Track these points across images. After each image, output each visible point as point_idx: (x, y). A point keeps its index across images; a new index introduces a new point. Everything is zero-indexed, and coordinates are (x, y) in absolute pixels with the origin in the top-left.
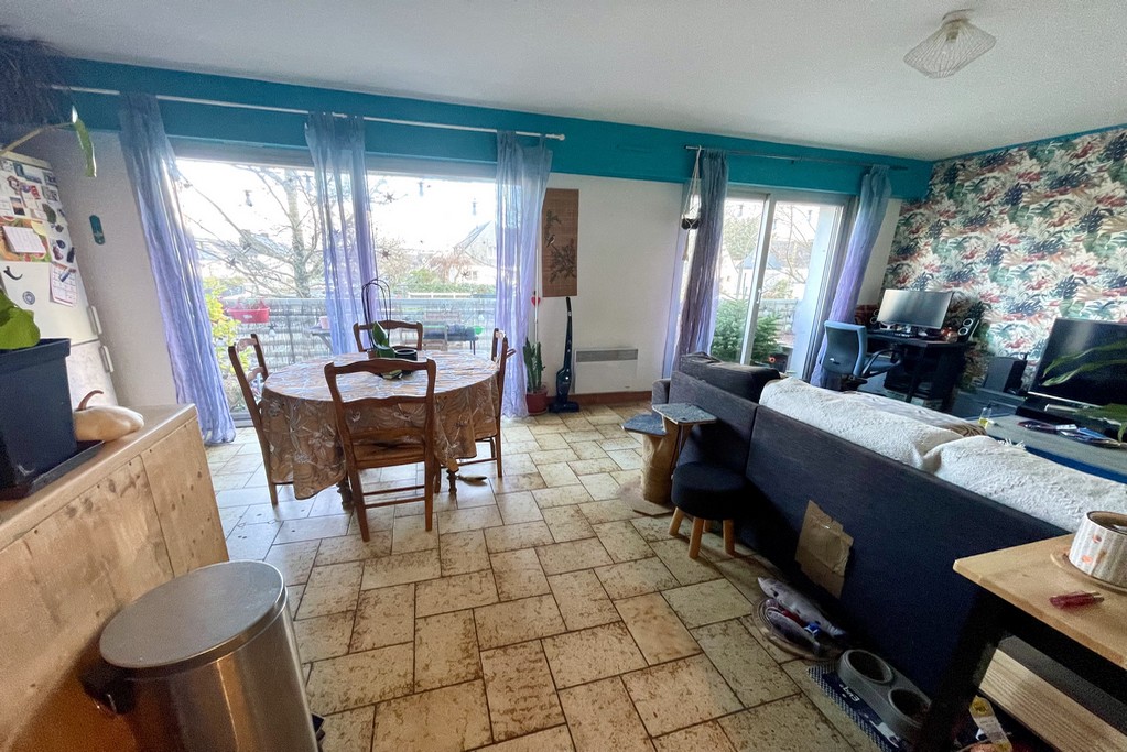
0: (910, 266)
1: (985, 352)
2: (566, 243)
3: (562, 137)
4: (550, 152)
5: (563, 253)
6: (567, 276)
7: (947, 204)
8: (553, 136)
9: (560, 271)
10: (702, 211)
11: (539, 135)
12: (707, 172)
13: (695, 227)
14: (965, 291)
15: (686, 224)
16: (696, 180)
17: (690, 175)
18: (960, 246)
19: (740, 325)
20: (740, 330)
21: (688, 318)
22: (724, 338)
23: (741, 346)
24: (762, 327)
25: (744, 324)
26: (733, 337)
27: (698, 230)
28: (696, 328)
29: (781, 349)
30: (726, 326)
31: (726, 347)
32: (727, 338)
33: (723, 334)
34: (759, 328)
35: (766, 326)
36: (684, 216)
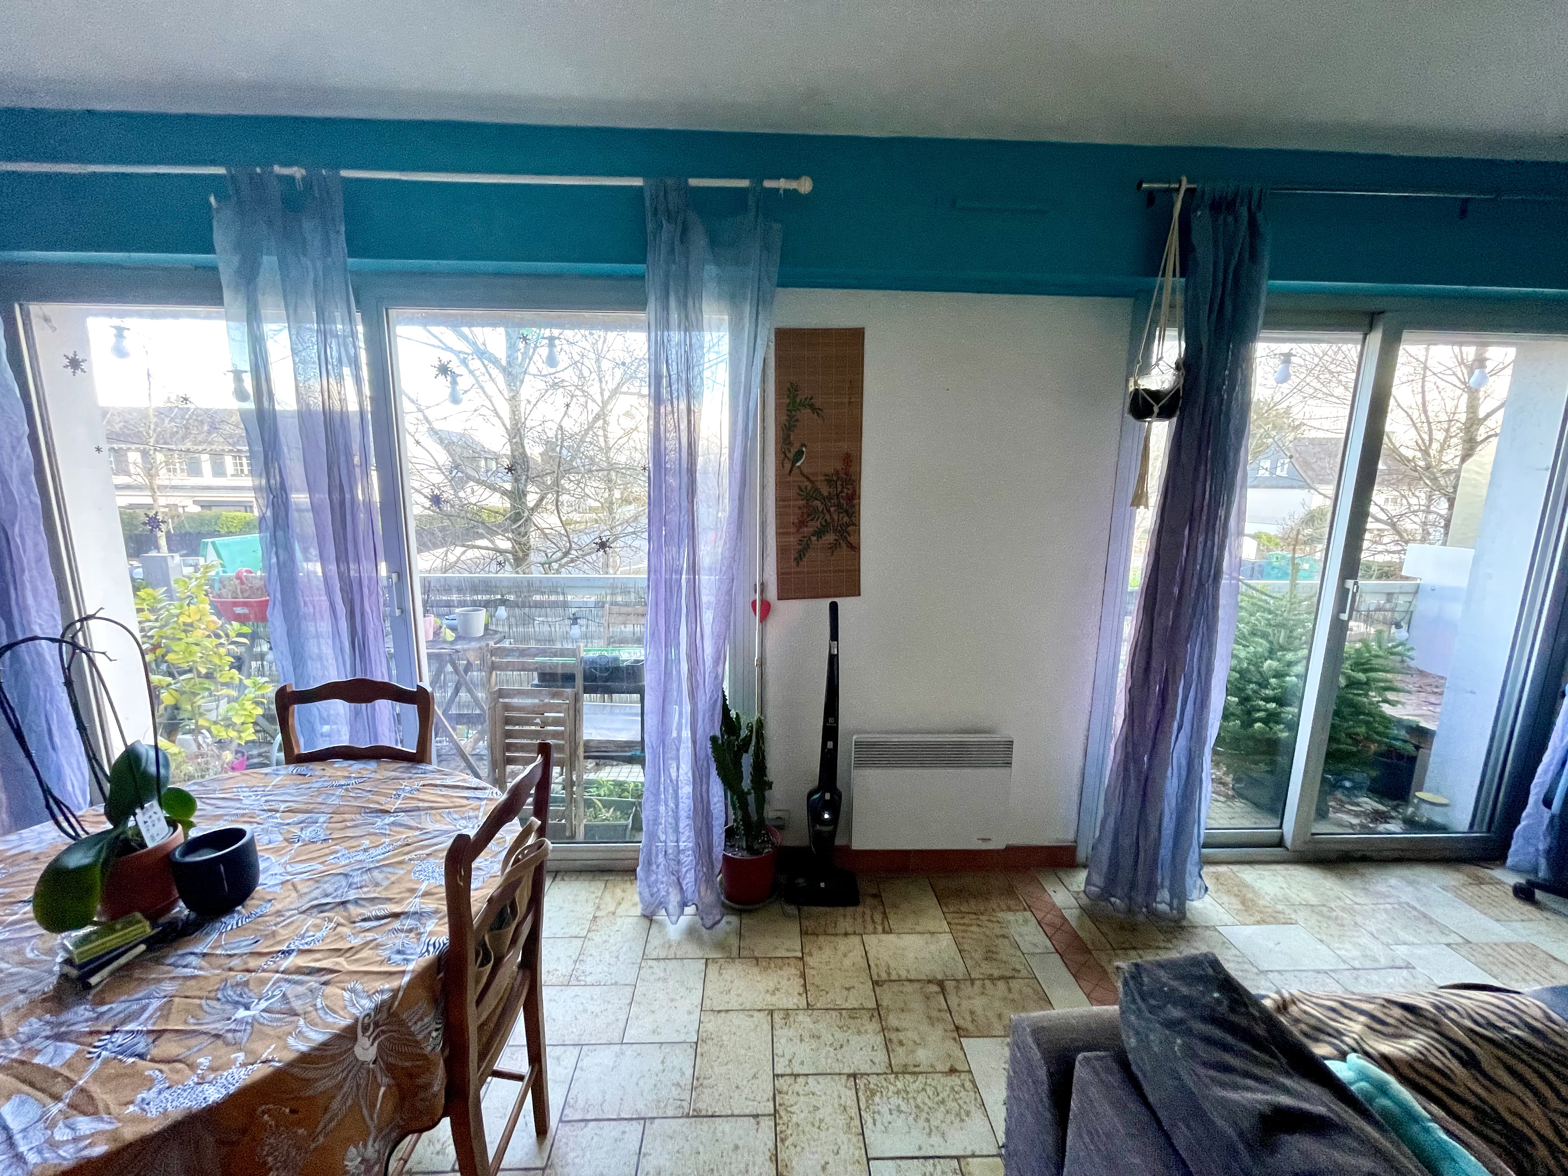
2: (834, 465)
3: (805, 186)
4: (777, 226)
5: (825, 491)
6: (834, 547)
8: (782, 184)
9: (819, 533)
10: (1186, 366)
11: (744, 183)
12: (1203, 253)
13: (1165, 414)
15: (1143, 405)
16: (1171, 281)
19: (1290, 664)
20: (1291, 680)
21: (1147, 669)
22: (1245, 700)
23: (1293, 727)
24: (1348, 678)
25: (1299, 669)
26: (1267, 700)
27: (1174, 420)
28: (1170, 698)
29: (1403, 733)
30: (1248, 670)
31: (1248, 723)
32: (1247, 699)
33: (1242, 690)
34: (1343, 682)
35: (1362, 676)
36: (1136, 383)
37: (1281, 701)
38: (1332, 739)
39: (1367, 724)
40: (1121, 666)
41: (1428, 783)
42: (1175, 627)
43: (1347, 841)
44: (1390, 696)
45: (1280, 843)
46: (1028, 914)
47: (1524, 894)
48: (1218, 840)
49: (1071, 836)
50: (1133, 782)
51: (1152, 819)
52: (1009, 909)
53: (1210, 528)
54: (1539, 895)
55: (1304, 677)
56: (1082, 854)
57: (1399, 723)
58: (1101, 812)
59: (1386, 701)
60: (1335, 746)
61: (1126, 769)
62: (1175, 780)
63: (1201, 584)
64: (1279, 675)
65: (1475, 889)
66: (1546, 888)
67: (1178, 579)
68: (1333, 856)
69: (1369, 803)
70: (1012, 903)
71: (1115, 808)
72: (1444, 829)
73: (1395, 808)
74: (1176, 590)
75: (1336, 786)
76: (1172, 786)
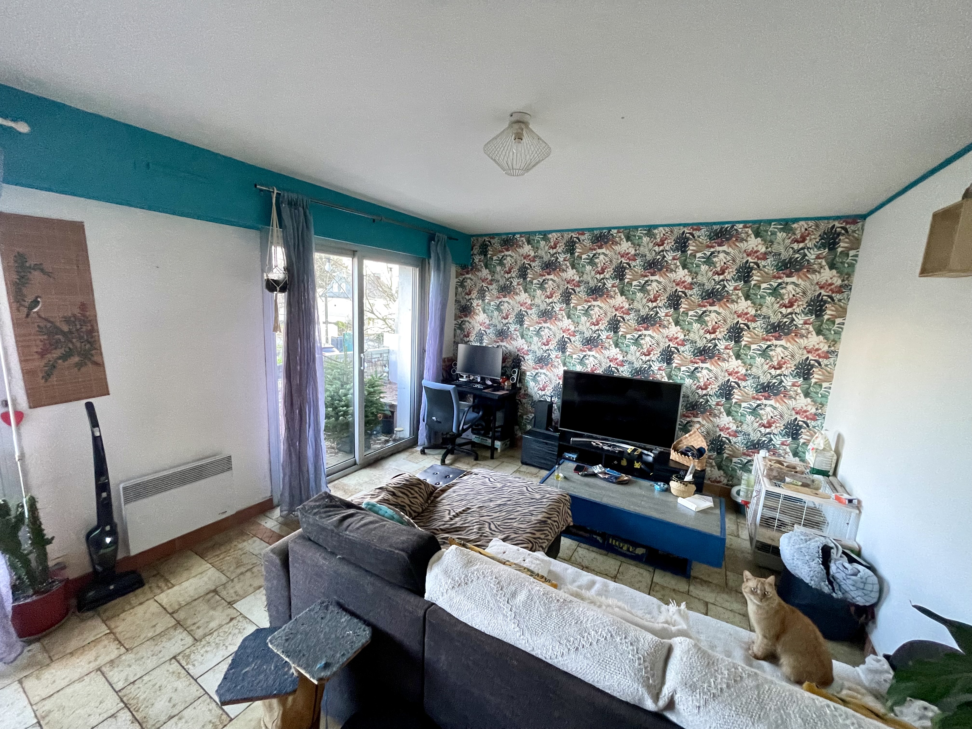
0: (470, 323)
1: (528, 395)
2: (71, 311)
3: (23, 128)
5: (65, 328)
6: (79, 365)
7: (485, 273)
9: (65, 357)
10: (288, 269)
12: (287, 221)
13: (283, 290)
14: (507, 346)
15: (272, 286)
16: (276, 230)
17: (267, 221)
18: (498, 308)
19: (349, 390)
20: (350, 396)
21: (292, 404)
22: (335, 408)
23: (353, 415)
24: (368, 391)
25: (351, 391)
26: (343, 407)
27: (287, 293)
28: (304, 415)
29: (388, 408)
30: (334, 396)
31: (337, 419)
32: (336, 408)
33: (333, 404)
34: (366, 393)
35: (372, 390)
36: (267, 276)
37: (347, 406)
38: (366, 416)
39: (376, 408)
40: (280, 405)
41: (398, 425)
42: (301, 384)
43: (375, 454)
44: (382, 395)
45: (355, 464)
46: (255, 538)
47: (423, 452)
48: (333, 471)
49: (269, 494)
50: (293, 455)
51: (305, 469)
52: (244, 541)
53: (308, 338)
54: (426, 451)
55: (353, 394)
56: (275, 501)
57: (386, 404)
58: (282, 475)
59: (381, 398)
60: (368, 419)
61: (290, 451)
62: (311, 450)
63: (308, 364)
64: (346, 395)
65: (412, 456)
66: (427, 448)
67: (298, 362)
68: (372, 461)
69: (383, 438)
70: (244, 538)
71: (288, 471)
72: (403, 439)
73: (391, 437)
74: (299, 368)
75: (371, 435)
76: (310, 452)
